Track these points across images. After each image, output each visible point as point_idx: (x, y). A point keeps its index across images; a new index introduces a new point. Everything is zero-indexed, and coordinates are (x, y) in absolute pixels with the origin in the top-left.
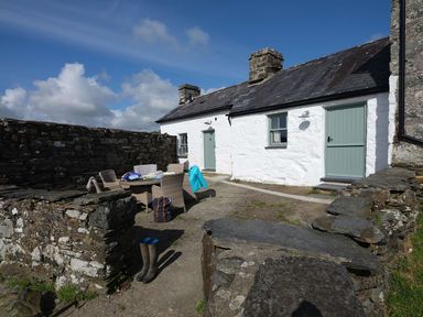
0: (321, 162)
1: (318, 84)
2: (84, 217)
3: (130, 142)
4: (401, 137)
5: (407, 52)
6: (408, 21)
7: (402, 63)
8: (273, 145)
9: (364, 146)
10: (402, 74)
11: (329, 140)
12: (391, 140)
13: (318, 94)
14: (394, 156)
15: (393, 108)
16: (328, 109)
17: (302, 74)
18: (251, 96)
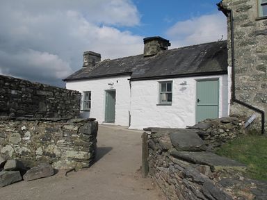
0: (193, 115)
1: (192, 64)
2: (76, 128)
3: (54, 95)
4: (234, 100)
5: (235, 55)
6: (235, 39)
7: (233, 60)
8: (162, 103)
9: (218, 105)
10: (233, 66)
11: (198, 101)
12: (229, 102)
13: (191, 71)
14: (230, 110)
15: (230, 84)
16: (198, 81)
17: (182, 55)
18: (145, 66)
